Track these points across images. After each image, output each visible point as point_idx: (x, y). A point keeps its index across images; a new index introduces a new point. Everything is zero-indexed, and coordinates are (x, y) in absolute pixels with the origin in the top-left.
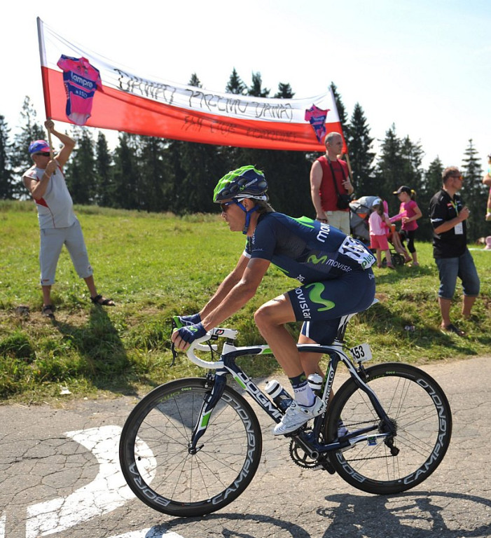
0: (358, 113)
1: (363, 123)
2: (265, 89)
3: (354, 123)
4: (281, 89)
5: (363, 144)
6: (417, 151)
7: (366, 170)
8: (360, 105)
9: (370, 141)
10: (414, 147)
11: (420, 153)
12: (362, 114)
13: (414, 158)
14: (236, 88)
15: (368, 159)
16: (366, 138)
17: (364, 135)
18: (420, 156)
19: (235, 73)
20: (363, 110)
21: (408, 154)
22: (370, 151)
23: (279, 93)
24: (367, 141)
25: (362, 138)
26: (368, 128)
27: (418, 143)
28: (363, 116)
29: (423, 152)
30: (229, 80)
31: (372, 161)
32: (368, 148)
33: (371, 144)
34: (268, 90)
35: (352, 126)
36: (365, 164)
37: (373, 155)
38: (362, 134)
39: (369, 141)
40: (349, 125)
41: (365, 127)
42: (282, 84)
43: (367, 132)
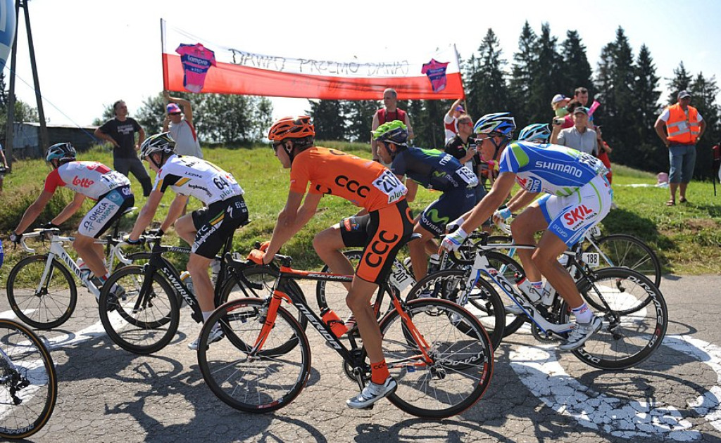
0: (644, 54)
1: (649, 63)
2: (554, 37)
3: (640, 63)
4: (569, 36)
5: (650, 83)
6: (712, 87)
7: (652, 108)
8: (646, 46)
9: (657, 80)
10: (707, 83)
11: (714, 90)
12: (648, 54)
13: (707, 95)
14: (528, 38)
15: (654, 96)
16: (652, 77)
17: (650, 74)
18: (714, 93)
19: (527, 24)
20: (649, 50)
21: (701, 91)
22: (656, 89)
23: (567, 40)
24: (653, 80)
25: (648, 78)
26: (654, 68)
27: (712, 79)
28: (649, 57)
29: (717, 88)
30: (522, 31)
31: (658, 99)
32: (654, 87)
33: (657, 83)
34: (556, 37)
35: (639, 66)
36: (651, 102)
37: (659, 93)
38: (648, 74)
39: (655, 80)
40: (635, 66)
41: (652, 67)
42: (569, 31)
43: (654, 72)
